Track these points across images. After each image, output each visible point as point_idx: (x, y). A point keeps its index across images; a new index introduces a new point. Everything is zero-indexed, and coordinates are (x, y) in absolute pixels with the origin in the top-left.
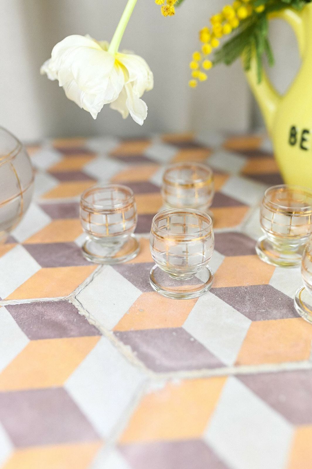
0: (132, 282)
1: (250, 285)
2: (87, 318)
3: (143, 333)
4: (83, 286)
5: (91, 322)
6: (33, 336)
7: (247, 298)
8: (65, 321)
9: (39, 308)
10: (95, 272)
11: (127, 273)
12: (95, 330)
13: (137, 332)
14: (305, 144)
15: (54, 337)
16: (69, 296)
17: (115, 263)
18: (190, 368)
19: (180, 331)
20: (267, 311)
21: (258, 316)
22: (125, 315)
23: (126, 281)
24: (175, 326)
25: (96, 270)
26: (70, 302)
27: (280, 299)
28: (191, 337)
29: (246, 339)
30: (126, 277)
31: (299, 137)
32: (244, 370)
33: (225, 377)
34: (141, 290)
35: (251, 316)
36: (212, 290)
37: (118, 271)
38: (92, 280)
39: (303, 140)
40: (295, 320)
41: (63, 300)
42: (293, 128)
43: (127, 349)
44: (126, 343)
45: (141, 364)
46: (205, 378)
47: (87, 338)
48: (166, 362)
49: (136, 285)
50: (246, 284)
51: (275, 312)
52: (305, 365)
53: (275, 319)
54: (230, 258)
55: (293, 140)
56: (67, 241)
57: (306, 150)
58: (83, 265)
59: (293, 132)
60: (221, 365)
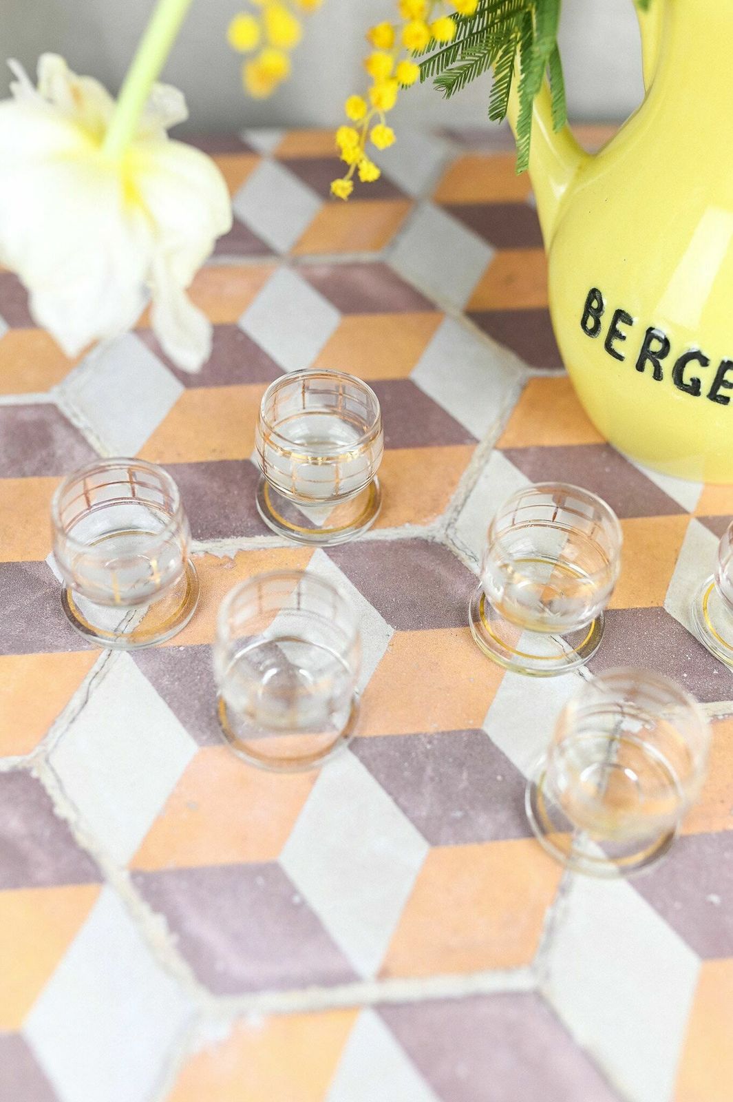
0: (177, 712)
1: (440, 730)
2: (72, 828)
4: (62, 723)
5: (82, 839)
7: (429, 771)
8: (23, 838)
11: (165, 681)
12: (90, 868)
14: (616, 344)
15: (1, 887)
16: (33, 754)
17: (142, 649)
18: (285, 984)
19: (272, 873)
20: (466, 816)
21: (445, 832)
22: (158, 819)
23: (161, 704)
24: (264, 858)
25: (96, 668)
26: (34, 775)
27: (499, 777)
28: (294, 891)
29: (411, 901)
30: (164, 693)
31: (606, 320)
32: (399, 990)
33: (357, 1008)
34: (195, 737)
35: (431, 833)
36: (356, 747)
37: (145, 674)
38: (86, 702)
39: (614, 333)
41: (20, 767)
42: (594, 294)
43: (157, 924)
44: (156, 908)
45: (182, 968)
46: (312, 1012)
47: (69, 891)
48: (235, 965)
49: (184, 723)
50: (431, 728)
51: (484, 821)
52: (521, 981)
53: (480, 840)
54: (408, 634)
55: (591, 323)
56: (28, 558)
57: (620, 358)
58: (65, 648)
59: (595, 304)
60: (349, 977)
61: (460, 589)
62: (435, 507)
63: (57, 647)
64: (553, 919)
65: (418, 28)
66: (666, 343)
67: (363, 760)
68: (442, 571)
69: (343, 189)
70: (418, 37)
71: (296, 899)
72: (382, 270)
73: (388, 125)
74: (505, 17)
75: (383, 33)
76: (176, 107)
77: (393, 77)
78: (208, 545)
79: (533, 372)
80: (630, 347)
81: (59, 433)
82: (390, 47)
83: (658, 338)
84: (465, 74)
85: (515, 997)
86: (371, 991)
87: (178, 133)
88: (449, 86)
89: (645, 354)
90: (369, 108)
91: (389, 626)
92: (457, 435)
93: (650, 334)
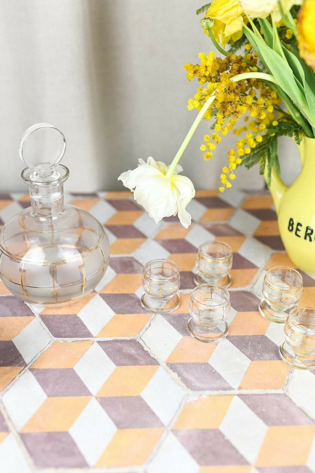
0: (176, 328)
1: (252, 335)
2: (149, 353)
3: (184, 365)
4: (144, 330)
5: (152, 356)
6: (118, 364)
7: (250, 344)
8: (136, 354)
9: (119, 344)
11: (172, 321)
12: (155, 361)
13: (180, 364)
14: (298, 233)
15: (131, 365)
16: (136, 336)
18: (212, 389)
19: (207, 365)
20: (261, 354)
21: (256, 358)
22: (173, 352)
23: (172, 327)
24: (204, 361)
25: (152, 318)
26: (137, 341)
27: (271, 346)
28: (213, 369)
29: (247, 372)
30: (172, 324)
31: (295, 226)
32: (244, 392)
33: (233, 395)
34: (182, 334)
35: (251, 357)
36: (227, 337)
37: (166, 320)
38: (150, 325)
39: (297, 229)
40: (278, 362)
41: (133, 339)
42: (291, 220)
43: (175, 375)
44: (174, 371)
45: (184, 385)
46: (220, 395)
47: (150, 367)
48: (199, 385)
49: (178, 331)
50: (250, 334)
51: (266, 356)
52: (280, 391)
53: (266, 360)
54: (241, 313)
55: (291, 228)
56: (130, 293)
57: (299, 236)
58: (143, 313)
59: (291, 222)
60: (230, 388)
61: (256, 303)
62: (247, 283)
63: (140, 313)
64: (288, 379)
65: (241, 150)
66: (312, 231)
67: (230, 341)
68: (250, 299)
69: (222, 190)
70: (242, 152)
71: (214, 371)
72: (227, 226)
73: (234, 173)
74: (264, 149)
75: (232, 152)
76: (181, 169)
77: (235, 162)
78: (183, 291)
79: (275, 252)
80: (302, 233)
81: (135, 264)
82: (234, 155)
83: (310, 229)
84: (253, 164)
85: (278, 395)
86: (237, 392)
87: (180, 174)
88: (248, 167)
89: (307, 234)
90: (229, 169)
91: (236, 311)
92: (252, 266)
93: (307, 228)
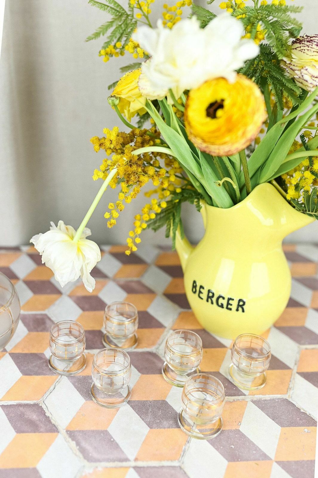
0: (80, 392)
1: (153, 400)
2: (50, 419)
3: (84, 433)
4: (48, 393)
5: (53, 422)
6: (19, 431)
7: (150, 410)
8: (37, 420)
9: (21, 409)
10: (56, 381)
11: (76, 384)
12: (55, 429)
13: (80, 431)
14: (201, 295)
15: (31, 432)
16: (40, 400)
17: (69, 375)
18: (108, 460)
19: (105, 433)
20: (160, 421)
21: (155, 425)
22: (74, 418)
23: (76, 390)
24: (103, 429)
25: (57, 380)
26: (40, 405)
27: (170, 413)
28: (112, 438)
29: (144, 442)
30: (76, 387)
31: (198, 288)
32: (140, 464)
33: (129, 467)
34: (84, 398)
35: (150, 425)
36: (129, 402)
37: (71, 382)
38: (55, 388)
39: (200, 292)
40: (176, 430)
41: (36, 403)
42: (195, 282)
43: (73, 444)
44: (73, 440)
45: (81, 456)
46: (116, 468)
47: (49, 434)
48: (95, 455)
49: (81, 395)
50: (151, 399)
51: (165, 423)
52: (176, 464)
53: (164, 428)
54: (145, 375)
55: (194, 290)
56: (39, 352)
57: (202, 299)
58: (49, 375)
59: (195, 285)
60: (127, 460)
61: (160, 365)
62: (153, 344)
63: (47, 374)
64: (185, 449)
65: (146, 215)
66: (213, 294)
67: (131, 406)
68: (155, 360)
69: (128, 253)
70: (146, 217)
71: (112, 440)
72: (139, 283)
73: (139, 237)
74: (169, 213)
75: (138, 217)
76: (89, 232)
77: (140, 226)
78: (89, 351)
79: (182, 310)
80: (204, 296)
81: (48, 321)
82: (140, 220)
83: (211, 293)
84: (159, 227)
85: (174, 467)
86: (133, 464)
87: (88, 238)
88: (155, 230)
89: (208, 297)
90: (135, 234)
91: (140, 373)
92: (160, 325)
93: (209, 291)
